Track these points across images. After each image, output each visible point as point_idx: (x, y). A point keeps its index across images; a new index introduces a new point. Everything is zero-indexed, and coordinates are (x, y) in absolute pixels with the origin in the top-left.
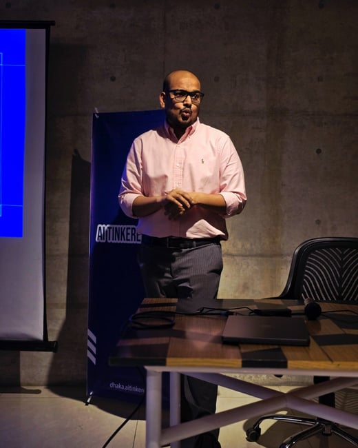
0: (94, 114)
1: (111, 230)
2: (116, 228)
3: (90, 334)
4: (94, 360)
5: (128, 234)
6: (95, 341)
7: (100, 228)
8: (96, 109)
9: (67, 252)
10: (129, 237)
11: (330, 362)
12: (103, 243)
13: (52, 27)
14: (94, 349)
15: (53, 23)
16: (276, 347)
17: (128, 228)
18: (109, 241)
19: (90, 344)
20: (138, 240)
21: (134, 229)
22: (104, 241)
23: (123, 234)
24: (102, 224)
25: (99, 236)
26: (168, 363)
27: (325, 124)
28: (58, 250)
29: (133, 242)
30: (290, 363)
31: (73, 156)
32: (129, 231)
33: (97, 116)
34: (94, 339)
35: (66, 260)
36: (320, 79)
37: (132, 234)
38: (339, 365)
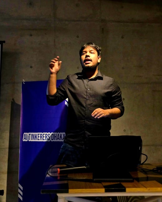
0: (22, 82)
1: (31, 135)
2: (33, 134)
3: (20, 186)
4: (21, 198)
5: (38, 137)
6: (22, 189)
7: (25, 134)
8: (23, 80)
9: (8, 147)
10: (39, 138)
11: (145, 188)
12: (26, 142)
13: (3, 44)
14: (21, 193)
15: (4, 42)
16: (119, 183)
17: (38, 134)
18: (29, 141)
19: (19, 191)
20: (43, 140)
21: (42, 134)
22: (27, 141)
23: (36, 137)
24: (26, 133)
25: (24, 138)
26: (69, 192)
27: (126, 87)
28: (4, 146)
29: (41, 141)
30: (127, 189)
31: (12, 102)
32: (39, 135)
33: (24, 83)
34: (22, 188)
35: (7, 150)
36: (123, 68)
37: (41, 137)
38: (149, 189)
